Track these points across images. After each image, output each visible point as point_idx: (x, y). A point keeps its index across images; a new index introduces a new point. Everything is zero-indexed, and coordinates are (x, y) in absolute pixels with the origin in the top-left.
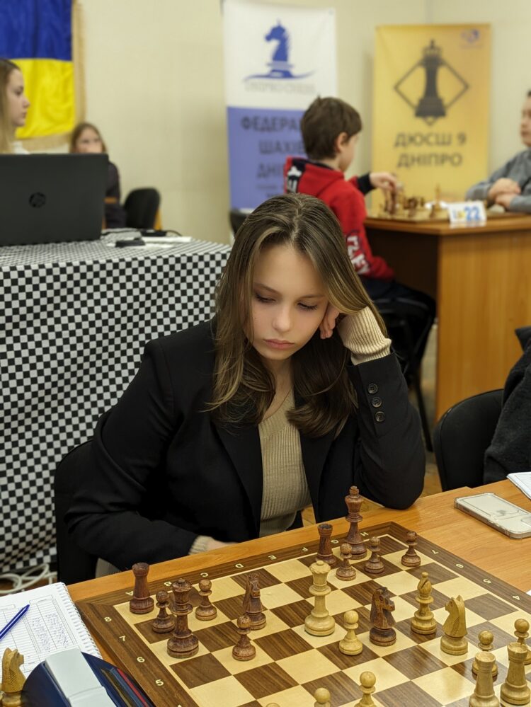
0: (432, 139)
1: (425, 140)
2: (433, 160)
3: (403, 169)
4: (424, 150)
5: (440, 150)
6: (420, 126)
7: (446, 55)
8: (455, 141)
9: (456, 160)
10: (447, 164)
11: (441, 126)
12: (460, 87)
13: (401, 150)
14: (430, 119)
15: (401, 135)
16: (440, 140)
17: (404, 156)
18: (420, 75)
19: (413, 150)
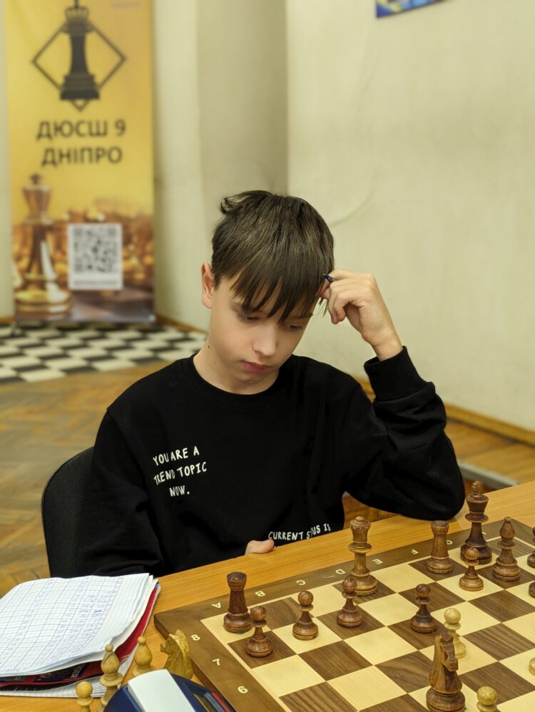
0: (84, 129)
1: (75, 129)
2: (86, 154)
3: (49, 167)
4: (74, 142)
5: (94, 142)
6: (67, 111)
7: (95, 18)
8: (112, 130)
9: (115, 155)
10: (104, 160)
11: (95, 111)
12: (116, 59)
13: (45, 143)
14: (80, 102)
15: (44, 124)
16: (94, 130)
17: (48, 151)
18: (63, 45)
19: (61, 143)
